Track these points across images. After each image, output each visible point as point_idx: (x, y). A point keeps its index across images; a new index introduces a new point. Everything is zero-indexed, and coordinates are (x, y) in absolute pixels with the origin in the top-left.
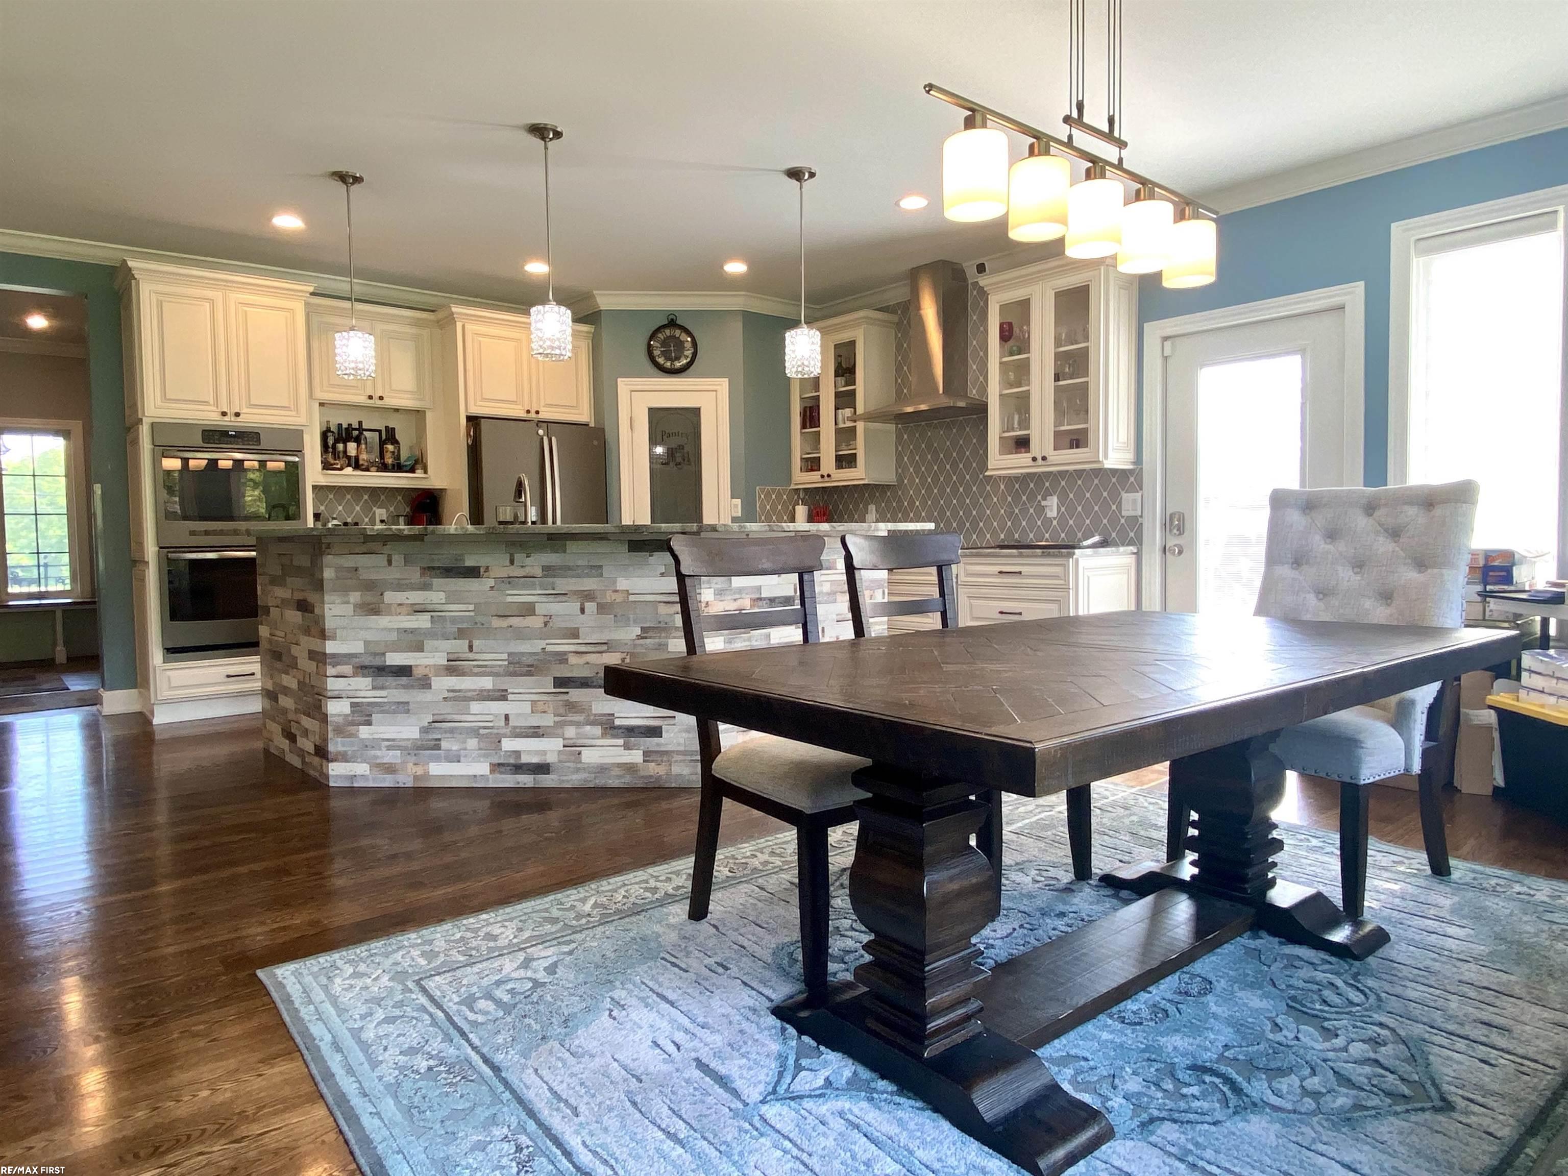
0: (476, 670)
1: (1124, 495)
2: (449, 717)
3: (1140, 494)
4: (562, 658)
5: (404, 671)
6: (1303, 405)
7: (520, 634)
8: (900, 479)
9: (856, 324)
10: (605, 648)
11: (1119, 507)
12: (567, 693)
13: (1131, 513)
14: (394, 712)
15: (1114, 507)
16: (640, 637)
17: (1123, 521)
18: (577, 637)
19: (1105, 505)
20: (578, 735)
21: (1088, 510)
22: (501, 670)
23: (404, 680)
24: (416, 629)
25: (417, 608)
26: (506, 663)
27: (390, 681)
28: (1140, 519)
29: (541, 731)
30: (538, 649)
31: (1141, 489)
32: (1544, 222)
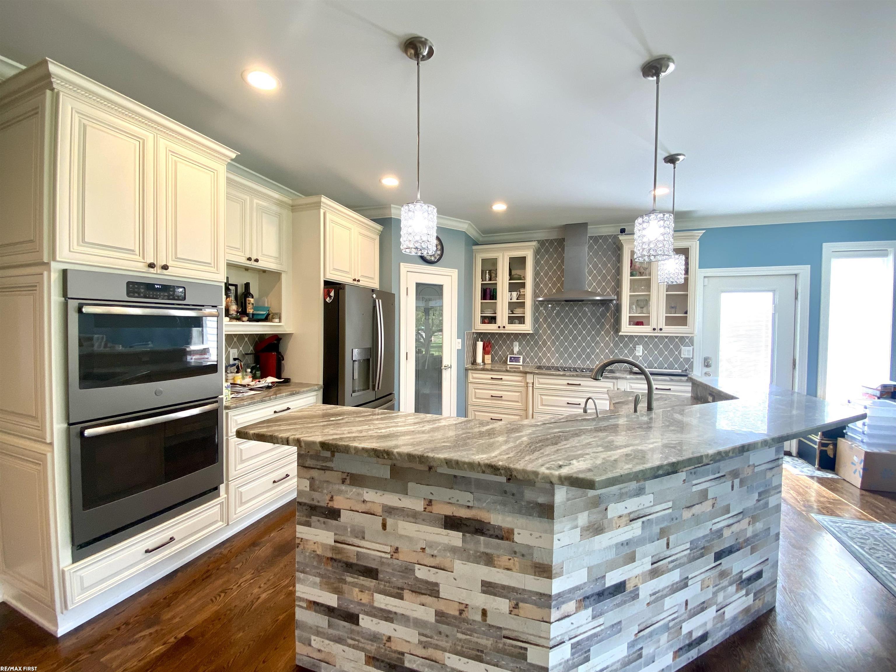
0: (671, 566)
1: (683, 348)
2: (650, 622)
3: (691, 348)
4: (719, 533)
5: (620, 587)
6: (774, 315)
7: (697, 520)
8: (536, 330)
9: (528, 248)
10: (741, 516)
11: (680, 353)
12: (721, 564)
13: (687, 356)
14: (610, 636)
15: (677, 353)
16: (758, 501)
17: (682, 360)
18: (728, 512)
19: (671, 352)
20: (725, 598)
21: (661, 353)
22: (685, 560)
23: (619, 598)
24: (630, 540)
25: (632, 516)
26: (688, 551)
27: (608, 603)
28: (692, 360)
29: (705, 605)
30: (708, 532)
31: (693, 345)
32: (883, 254)
